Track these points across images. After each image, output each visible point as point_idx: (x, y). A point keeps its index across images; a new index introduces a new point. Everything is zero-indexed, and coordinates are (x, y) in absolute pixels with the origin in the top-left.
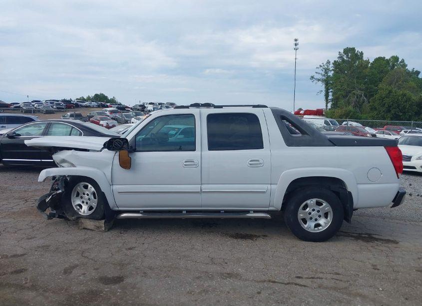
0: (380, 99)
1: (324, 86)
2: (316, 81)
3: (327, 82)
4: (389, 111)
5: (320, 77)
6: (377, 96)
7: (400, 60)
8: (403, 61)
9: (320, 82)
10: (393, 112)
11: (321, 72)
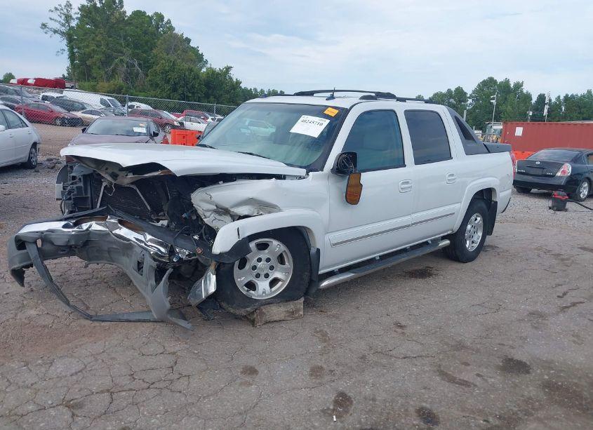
0: (162, 73)
1: (65, 42)
2: (51, 33)
3: (70, 36)
4: (175, 90)
5: (56, 26)
6: (157, 68)
7: (166, 20)
8: (169, 22)
9: (58, 36)
10: (180, 92)
11: (59, 19)
